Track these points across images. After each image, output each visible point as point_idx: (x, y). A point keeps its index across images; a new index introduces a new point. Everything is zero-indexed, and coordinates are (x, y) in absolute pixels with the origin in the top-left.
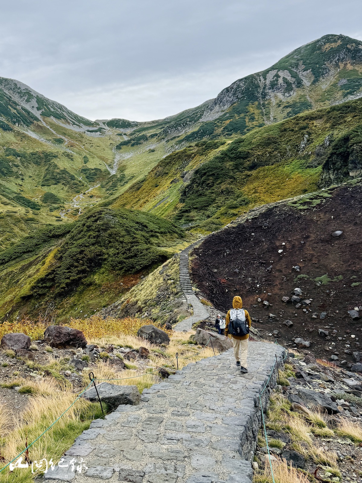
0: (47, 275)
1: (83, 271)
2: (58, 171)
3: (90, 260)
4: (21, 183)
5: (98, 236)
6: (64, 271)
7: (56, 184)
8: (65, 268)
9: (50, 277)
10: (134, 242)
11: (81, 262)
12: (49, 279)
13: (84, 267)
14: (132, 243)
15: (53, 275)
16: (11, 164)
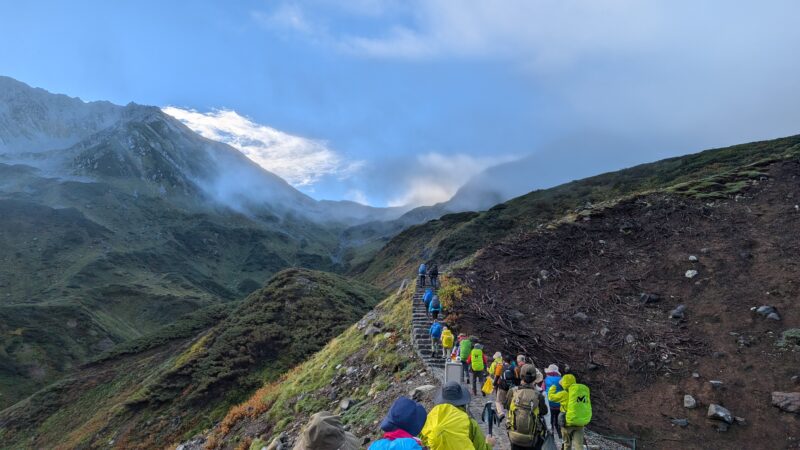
0: (181, 369)
1: (244, 364)
2: (266, 254)
3: (259, 346)
4: (215, 265)
5: (280, 309)
6: (212, 362)
7: (261, 270)
8: (214, 357)
9: (185, 372)
10: (340, 319)
11: (243, 347)
12: (184, 375)
13: (247, 357)
14: (334, 320)
15: (190, 369)
16: (205, 240)
